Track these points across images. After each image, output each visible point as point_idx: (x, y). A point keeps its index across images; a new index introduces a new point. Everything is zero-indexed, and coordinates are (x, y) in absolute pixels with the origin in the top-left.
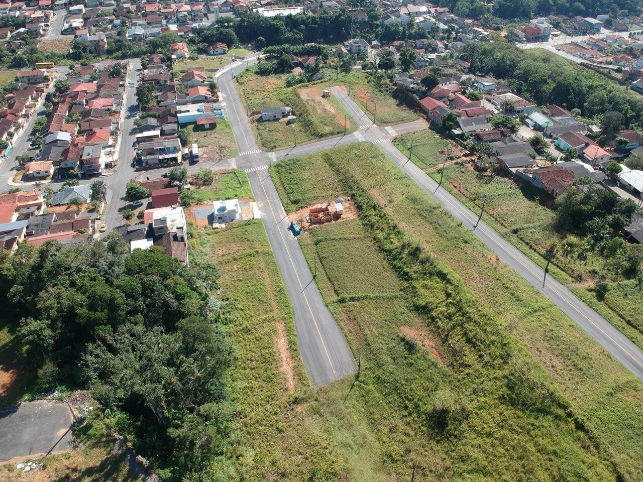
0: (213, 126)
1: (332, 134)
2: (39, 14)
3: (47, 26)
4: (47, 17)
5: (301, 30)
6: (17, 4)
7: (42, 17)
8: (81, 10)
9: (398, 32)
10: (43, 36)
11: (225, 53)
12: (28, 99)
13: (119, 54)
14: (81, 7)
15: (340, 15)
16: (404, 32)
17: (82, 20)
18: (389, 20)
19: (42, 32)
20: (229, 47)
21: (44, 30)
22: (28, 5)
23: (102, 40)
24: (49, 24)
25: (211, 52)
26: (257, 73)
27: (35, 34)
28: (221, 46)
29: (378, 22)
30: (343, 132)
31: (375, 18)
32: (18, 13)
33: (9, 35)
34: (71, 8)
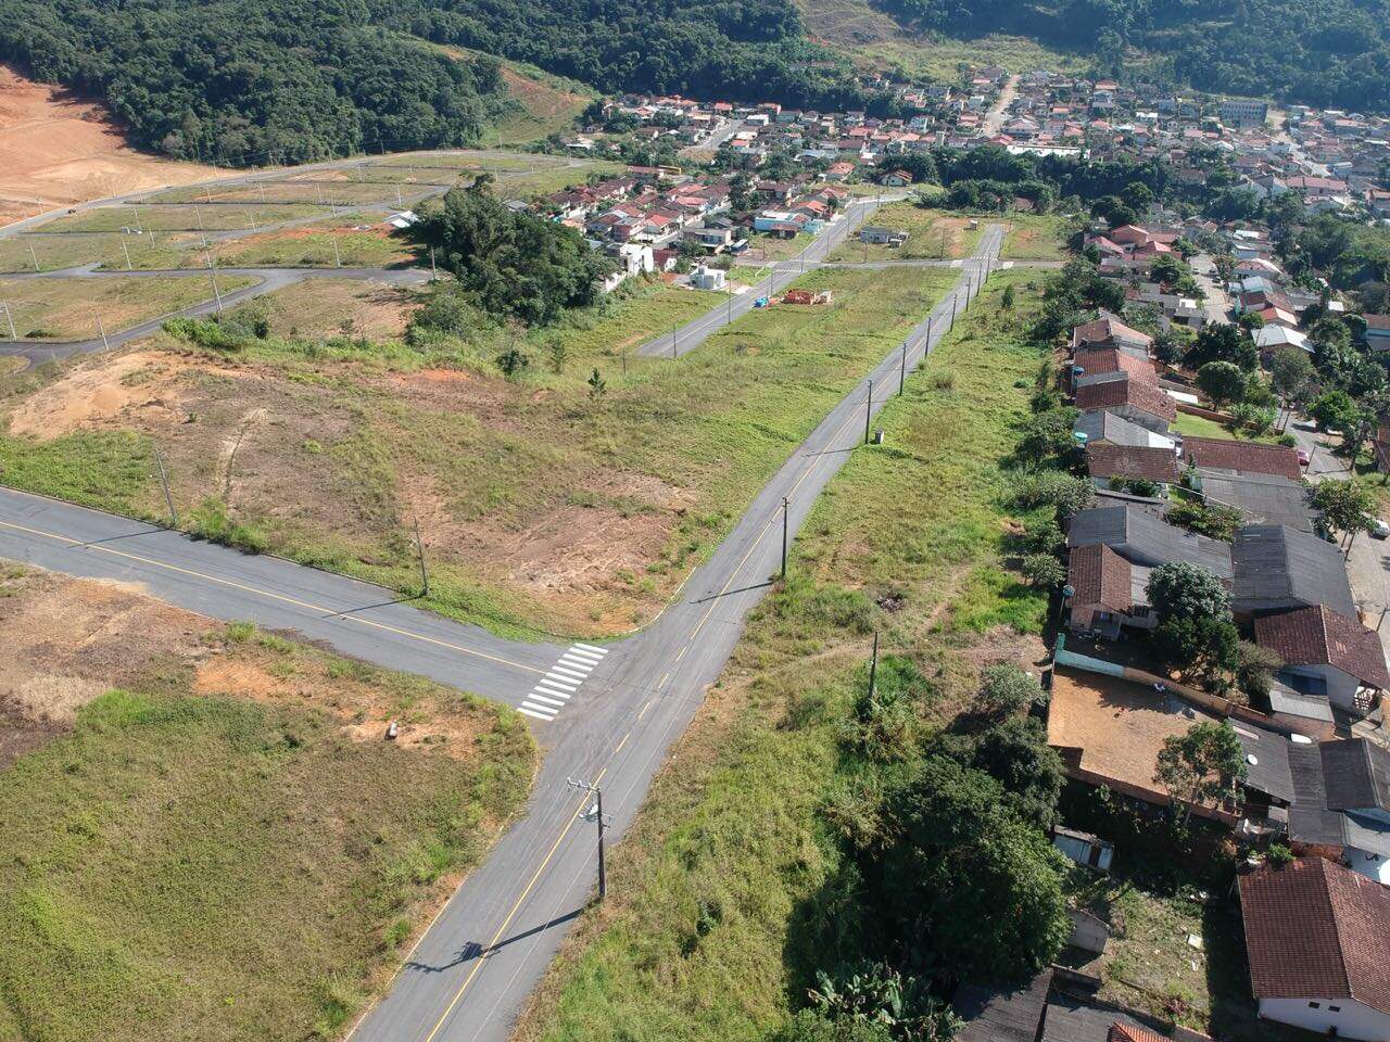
0: (790, 234)
1: (924, 257)
2: (708, 117)
3: (708, 134)
4: (713, 123)
5: (1063, 181)
6: (686, 102)
7: (706, 121)
8: (761, 122)
9: (1251, 208)
10: (695, 144)
11: (904, 185)
12: (618, 189)
13: (768, 173)
14: (765, 118)
15: (1145, 165)
16: (1261, 209)
17: (755, 134)
18: (1243, 187)
19: (696, 139)
20: (915, 181)
21: (700, 138)
22: (701, 108)
23: (759, 156)
24: (712, 132)
25: (884, 181)
26: (917, 205)
27: (685, 139)
28: (901, 175)
29: (1220, 189)
30: (940, 258)
31: (1221, 181)
32: (679, 112)
33: (656, 134)
34: (750, 117)
